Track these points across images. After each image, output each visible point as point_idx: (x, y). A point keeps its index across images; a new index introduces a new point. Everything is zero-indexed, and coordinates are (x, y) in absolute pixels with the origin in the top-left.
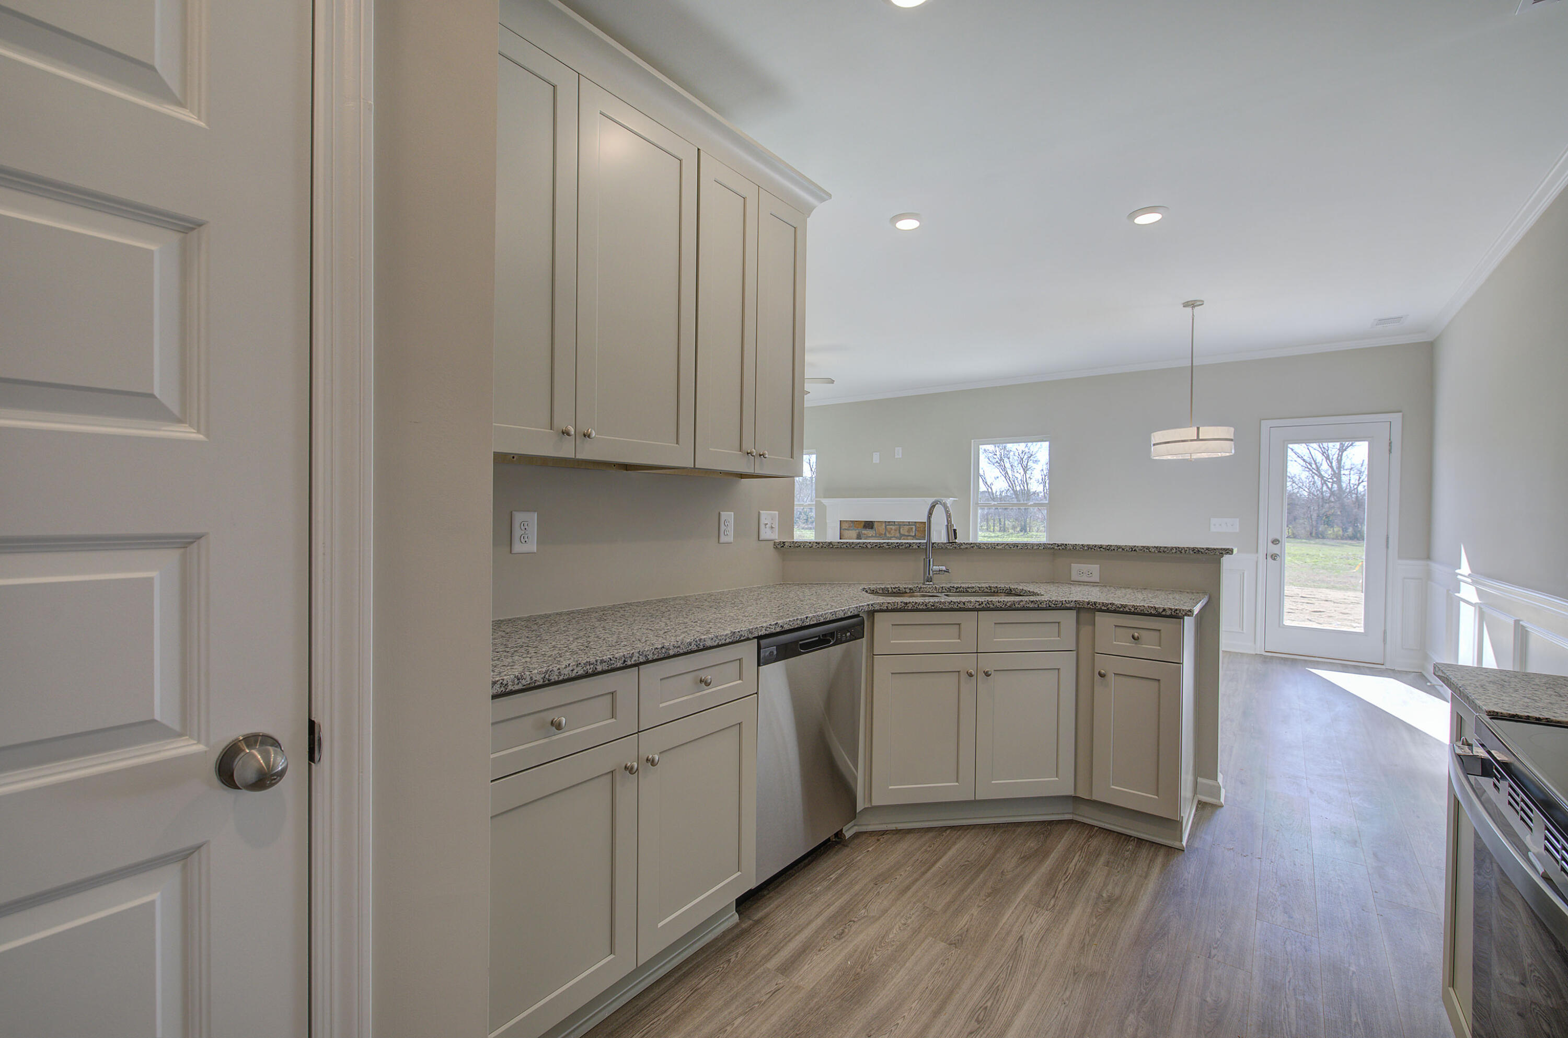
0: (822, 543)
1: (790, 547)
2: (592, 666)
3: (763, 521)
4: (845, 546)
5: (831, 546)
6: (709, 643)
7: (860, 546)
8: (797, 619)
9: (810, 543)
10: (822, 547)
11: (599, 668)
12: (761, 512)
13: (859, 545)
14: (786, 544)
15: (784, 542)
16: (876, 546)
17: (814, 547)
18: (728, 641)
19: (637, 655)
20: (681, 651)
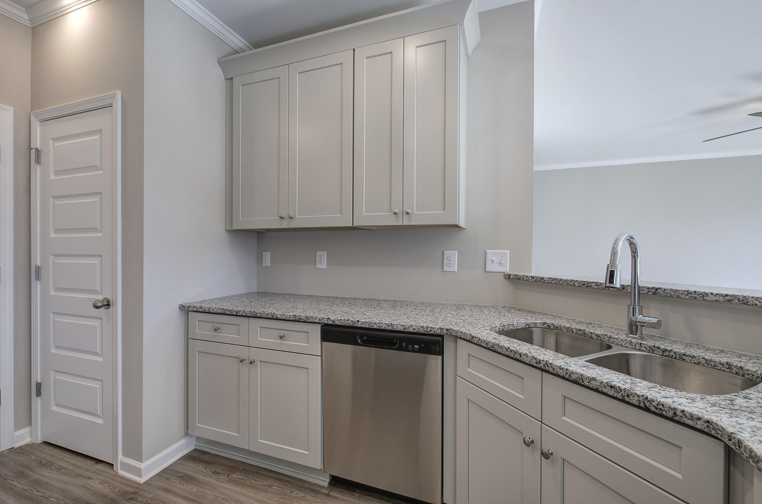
0: (536, 277)
1: (514, 278)
2: (224, 311)
3: (489, 257)
4: (554, 282)
5: (543, 281)
6: (279, 317)
7: (568, 284)
8: (349, 320)
9: (527, 277)
10: (536, 281)
11: (227, 312)
12: (487, 250)
13: (567, 282)
14: (511, 276)
15: (510, 275)
16: (583, 284)
17: (530, 280)
18: (291, 319)
19: (242, 312)
20: (264, 316)
